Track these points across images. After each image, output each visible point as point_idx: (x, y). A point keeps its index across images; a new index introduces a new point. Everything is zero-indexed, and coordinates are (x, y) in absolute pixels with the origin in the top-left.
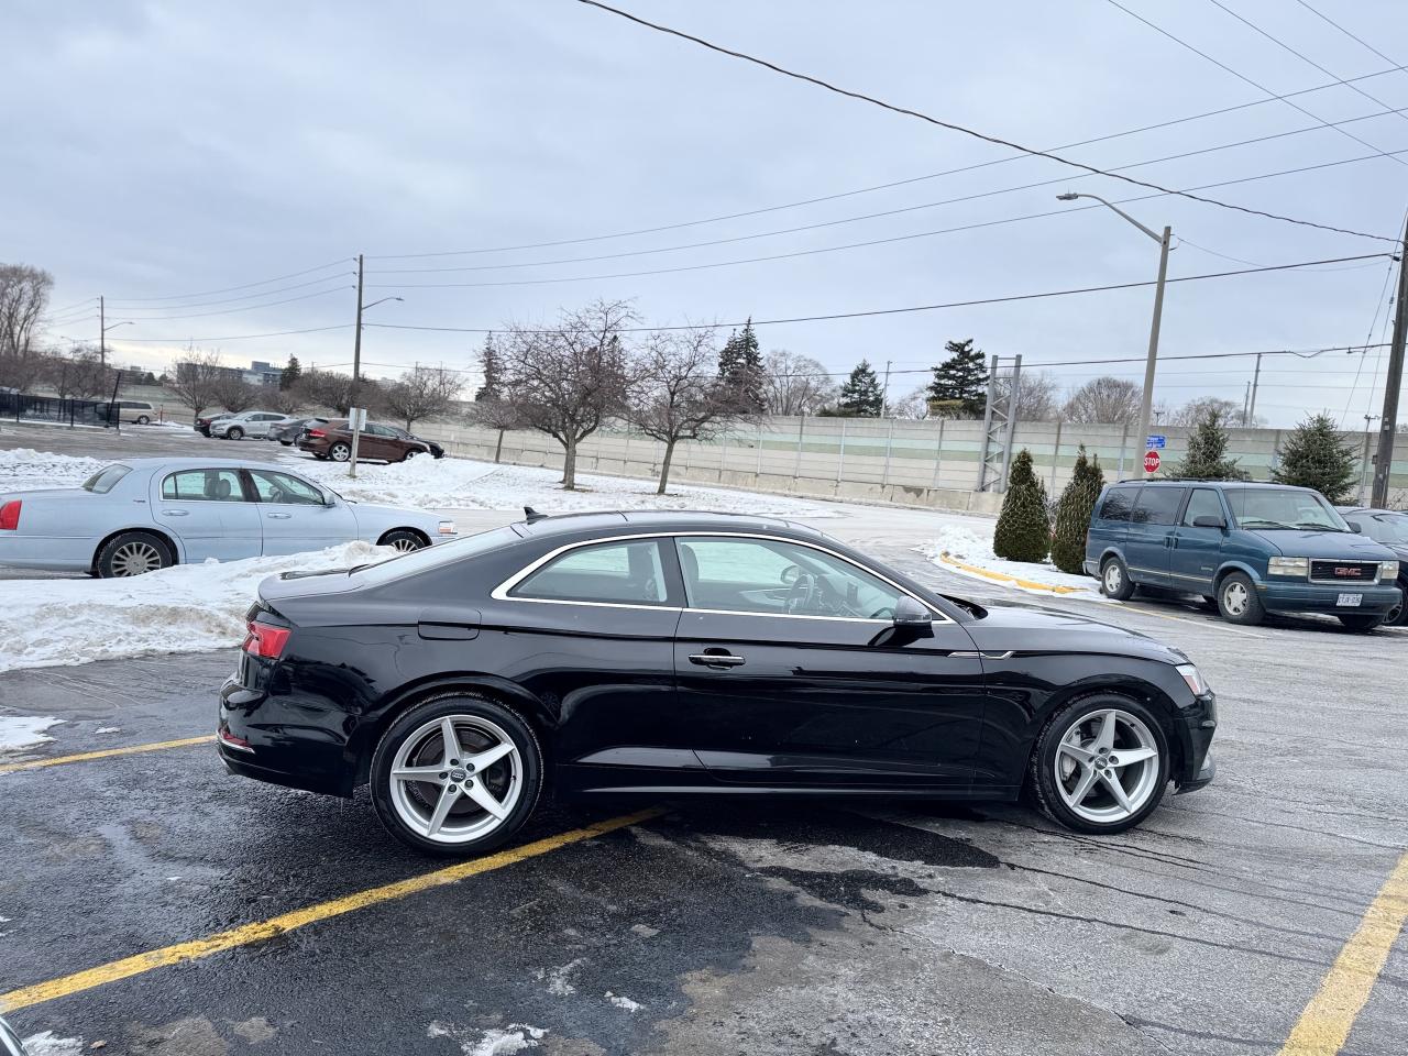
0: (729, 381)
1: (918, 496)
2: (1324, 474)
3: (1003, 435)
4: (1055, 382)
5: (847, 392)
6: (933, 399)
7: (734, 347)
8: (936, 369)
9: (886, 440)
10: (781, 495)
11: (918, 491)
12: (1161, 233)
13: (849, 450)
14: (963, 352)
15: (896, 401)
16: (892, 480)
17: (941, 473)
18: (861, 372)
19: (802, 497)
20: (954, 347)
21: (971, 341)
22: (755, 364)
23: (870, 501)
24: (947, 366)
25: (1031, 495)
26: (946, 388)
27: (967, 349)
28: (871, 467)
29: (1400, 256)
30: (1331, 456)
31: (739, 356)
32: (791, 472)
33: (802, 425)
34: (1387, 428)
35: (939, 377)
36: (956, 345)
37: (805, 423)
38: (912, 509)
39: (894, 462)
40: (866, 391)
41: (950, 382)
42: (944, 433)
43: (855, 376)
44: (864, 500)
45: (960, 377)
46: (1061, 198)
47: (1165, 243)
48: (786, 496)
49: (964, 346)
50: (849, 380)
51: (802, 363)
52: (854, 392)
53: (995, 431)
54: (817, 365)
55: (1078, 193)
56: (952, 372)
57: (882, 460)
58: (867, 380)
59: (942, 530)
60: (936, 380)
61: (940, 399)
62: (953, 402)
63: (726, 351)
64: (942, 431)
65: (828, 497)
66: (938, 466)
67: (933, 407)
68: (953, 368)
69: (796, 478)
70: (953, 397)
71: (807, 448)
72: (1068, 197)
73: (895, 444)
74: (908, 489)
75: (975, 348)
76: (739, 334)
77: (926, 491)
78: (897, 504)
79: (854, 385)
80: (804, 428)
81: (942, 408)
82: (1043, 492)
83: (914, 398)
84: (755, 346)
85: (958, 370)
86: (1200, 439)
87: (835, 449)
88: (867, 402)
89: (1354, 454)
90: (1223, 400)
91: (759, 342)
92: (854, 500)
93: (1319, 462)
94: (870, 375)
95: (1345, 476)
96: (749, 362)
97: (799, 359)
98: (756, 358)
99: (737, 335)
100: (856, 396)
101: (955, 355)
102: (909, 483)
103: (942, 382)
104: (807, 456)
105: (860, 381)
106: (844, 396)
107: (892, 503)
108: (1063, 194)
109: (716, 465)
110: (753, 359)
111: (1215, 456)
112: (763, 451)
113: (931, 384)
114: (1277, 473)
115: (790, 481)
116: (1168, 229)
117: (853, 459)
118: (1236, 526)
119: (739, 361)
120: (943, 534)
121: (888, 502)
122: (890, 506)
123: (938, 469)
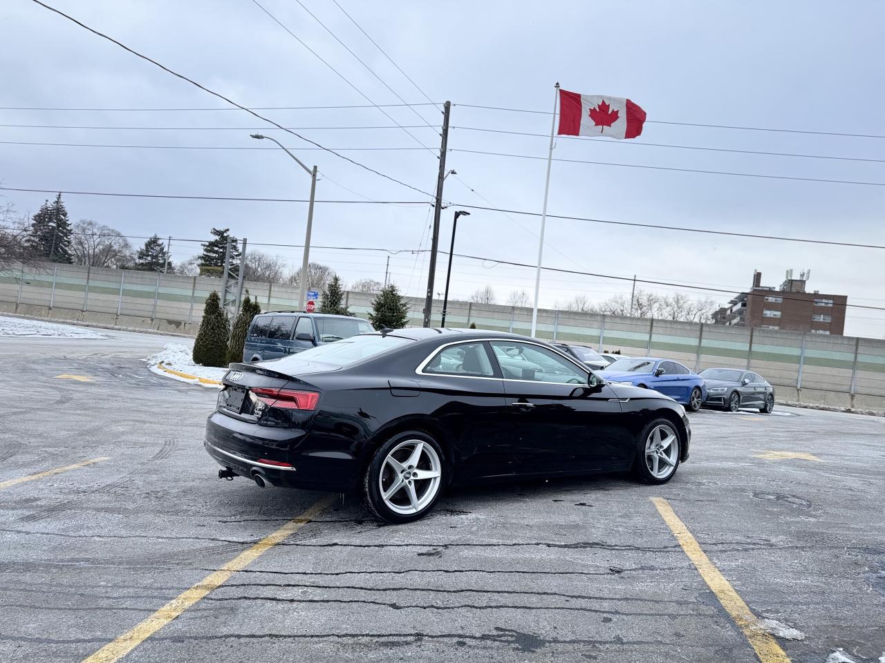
0: (41, 239)
1: (177, 327)
2: (393, 316)
3: (236, 289)
4: (284, 262)
5: (142, 255)
6: (202, 265)
7: (47, 214)
8: (204, 245)
9: (155, 287)
10: (69, 324)
11: (178, 324)
12: (312, 169)
13: (127, 293)
14: (222, 237)
15: (179, 264)
16: (158, 316)
17: (194, 311)
18: (153, 242)
19: (88, 326)
20: (216, 232)
21: (228, 230)
22: (64, 228)
23: (142, 330)
24: (212, 244)
25: (218, 322)
26: (212, 259)
27: (225, 235)
28: (144, 305)
29: (435, 205)
30: (397, 306)
31: (51, 220)
32: (81, 308)
33: (89, 273)
34: (429, 294)
35: (206, 250)
36: (218, 231)
37: (91, 271)
38: (172, 335)
39: (159, 302)
40: (156, 257)
41: (214, 255)
42: (196, 285)
43: (148, 245)
44: (137, 329)
45: (221, 252)
46: (253, 137)
47: (314, 176)
48: (74, 324)
49: (223, 232)
50: (144, 248)
51: (106, 232)
52: (148, 256)
53: (230, 286)
54: (119, 235)
55: (264, 135)
56: (216, 249)
57: (152, 301)
58: (158, 248)
59: (165, 347)
60: (205, 253)
61: (207, 265)
62: (216, 268)
63: (39, 216)
64: (194, 283)
65: (109, 326)
66: (192, 307)
67: (202, 270)
68: (217, 246)
69: (83, 311)
70: (216, 265)
71: (94, 289)
72: (257, 137)
73: (161, 290)
74: (170, 322)
75: (231, 234)
76: (50, 204)
77: (183, 323)
78: (162, 332)
79: (147, 251)
80: (91, 275)
81: (208, 271)
82: (227, 320)
83: (191, 264)
84: (65, 215)
85: (220, 248)
86: (328, 293)
87: (116, 292)
88: (157, 264)
89: (408, 306)
90: (376, 281)
91: (68, 212)
92: (129, 328)
93: (391, 309)
94: (159, 245)
95: (404, 317)
96: (59, 226)
97: (104, 228)
98: (65, 223)
99: (49, 204)
100: (149, 258)
101: (217, 238)
102: (171, 317)
103: (209, 254)
104: (92, 295)
105: (152, 249)
106: (140, 258)
107: (158, 332)
108: (254, 134)
109: (13, 299)
110: (62, 224)
111: (336, 303)
112: (57, 290)
113: (201, 255)
114: (371, 315)
115: (78, 314)
116: (315, 167)
117: (130, 299)
118: (319, 340)
119: (51, 224)
120: (166, 349)
121: (156, 331)
122: (156, 334)
123: (192, 309)
